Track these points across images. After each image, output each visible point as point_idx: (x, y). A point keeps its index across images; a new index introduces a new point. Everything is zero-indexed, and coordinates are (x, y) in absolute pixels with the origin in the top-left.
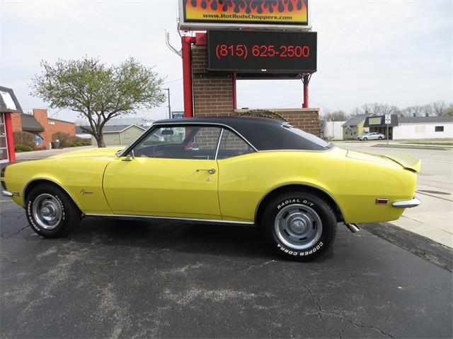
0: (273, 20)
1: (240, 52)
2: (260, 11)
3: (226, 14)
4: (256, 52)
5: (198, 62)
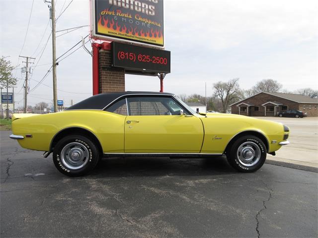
0: (147, 41)
1: (131, 58)
2: (140, 35)
3: (121, 33)
4: (140, 59)
5: (104, 61)
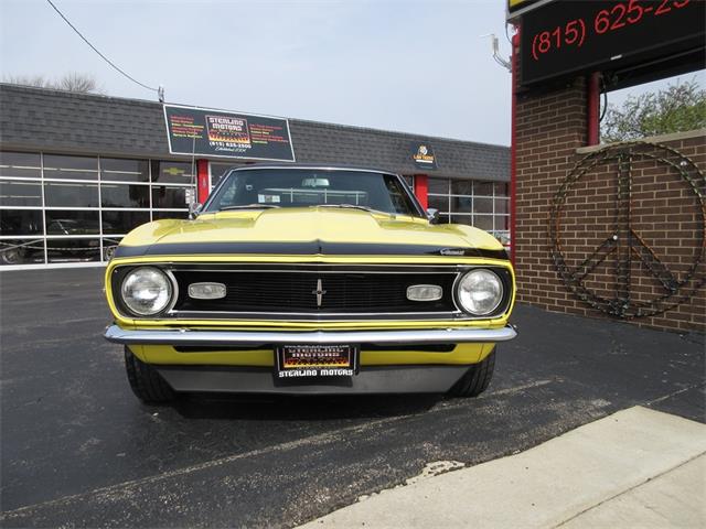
1: (572, 36)
4: (602, 25)
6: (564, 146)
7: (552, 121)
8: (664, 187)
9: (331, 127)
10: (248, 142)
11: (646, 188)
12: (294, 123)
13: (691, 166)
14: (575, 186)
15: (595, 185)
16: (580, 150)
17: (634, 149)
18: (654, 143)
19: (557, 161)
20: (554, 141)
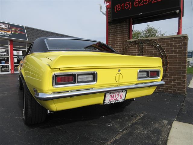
1: (127, 6)
4: (136, 4)
6: (123, 39)
7: (119, 31)
8: (152, 52)
9: (40, 30)
10: (11, 33)
11: (147, 52)
12: (27, 28)
13: (160, 46)
14: (127, 51)
15: (132, 51)
16: (128, 40)
17: (144, 41)
18: (150, 39)
19: (121, 43)
20: (120, 37)
